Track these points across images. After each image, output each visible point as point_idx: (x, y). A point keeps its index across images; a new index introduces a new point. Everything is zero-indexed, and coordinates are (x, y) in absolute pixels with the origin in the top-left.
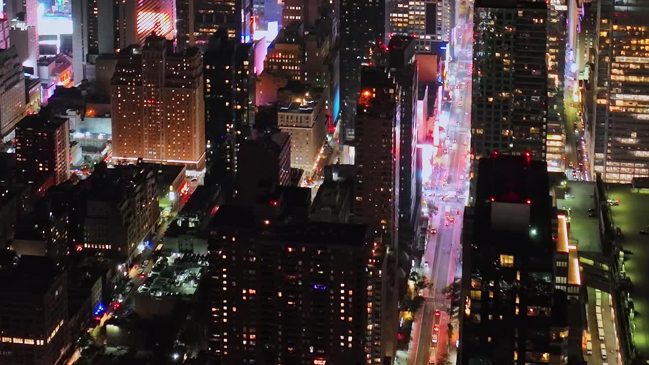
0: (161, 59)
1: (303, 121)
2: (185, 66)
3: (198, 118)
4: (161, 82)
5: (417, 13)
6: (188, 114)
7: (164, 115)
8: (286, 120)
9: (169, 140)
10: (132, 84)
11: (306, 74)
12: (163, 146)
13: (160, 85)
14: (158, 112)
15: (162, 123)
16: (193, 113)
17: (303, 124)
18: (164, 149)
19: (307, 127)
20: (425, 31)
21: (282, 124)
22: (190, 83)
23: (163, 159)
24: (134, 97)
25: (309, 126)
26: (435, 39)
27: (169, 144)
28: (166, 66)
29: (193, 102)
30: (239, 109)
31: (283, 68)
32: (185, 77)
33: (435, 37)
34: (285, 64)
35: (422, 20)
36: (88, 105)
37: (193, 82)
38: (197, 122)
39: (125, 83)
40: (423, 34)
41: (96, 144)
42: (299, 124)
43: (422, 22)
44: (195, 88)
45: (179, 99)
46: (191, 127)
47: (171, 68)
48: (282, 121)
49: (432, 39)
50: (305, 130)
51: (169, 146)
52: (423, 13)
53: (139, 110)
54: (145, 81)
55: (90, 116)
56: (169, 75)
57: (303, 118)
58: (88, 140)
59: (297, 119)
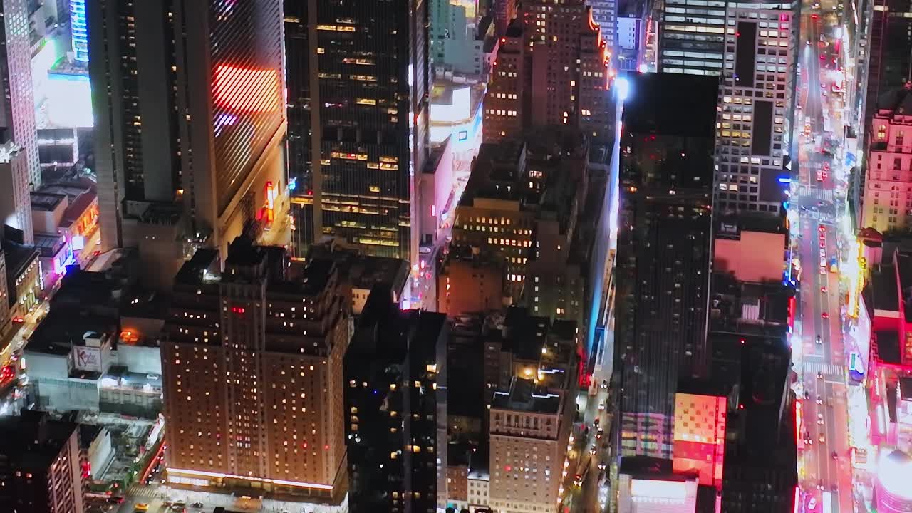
0: (259, 299)
1: (539, 427)
2: (305, 313)
3: (331, 409)
4: (260, 341)
5: (737, 117)
6: (314, 401)
7: (265, 400)
8: (506, 422)
9: (276, 445)
10: (201, 341)
11: (537, 279)
12: (264, 454)
13: (257, 347)
14: (254, 394)
15: (263, 413)
16: (322, 400)
17: (539, 432)
18: (267, 460)
19: (548, 438)
20: (750, 149)
21: (497, 430)
22: (316, 345)
23: (265, 477)
24: (207, 365)
25: (551, 436)
26: (768, 164)
27: (277, 452)
28: (268, 309)
29: (322, 383)
30: (416, 453)
31: (490, 241)
32: (305, 333)
33: (768, 161)
34: (493, 235)
35: (746, 128)
36: (123, 320)
37: (322, 345)
38: (331, 415)
39: (188, 340)
40: (746, 154)
41: (139, 399)
42: (532, 432)
43: (746, 134)
44: (325, 356)
45: (295, 374)
46: (319, 425)
47: (277, 315)
48: (498, 423)
49: (763, 164)
50: (544, 443)
51: (277, 456)
52: (748, 118)
53: (217, 388)
54: (227, 338)
55: (128, 342)
56: (274, 329)
57: (539, 422)
58: (125, 394)
59: (528, 421)
